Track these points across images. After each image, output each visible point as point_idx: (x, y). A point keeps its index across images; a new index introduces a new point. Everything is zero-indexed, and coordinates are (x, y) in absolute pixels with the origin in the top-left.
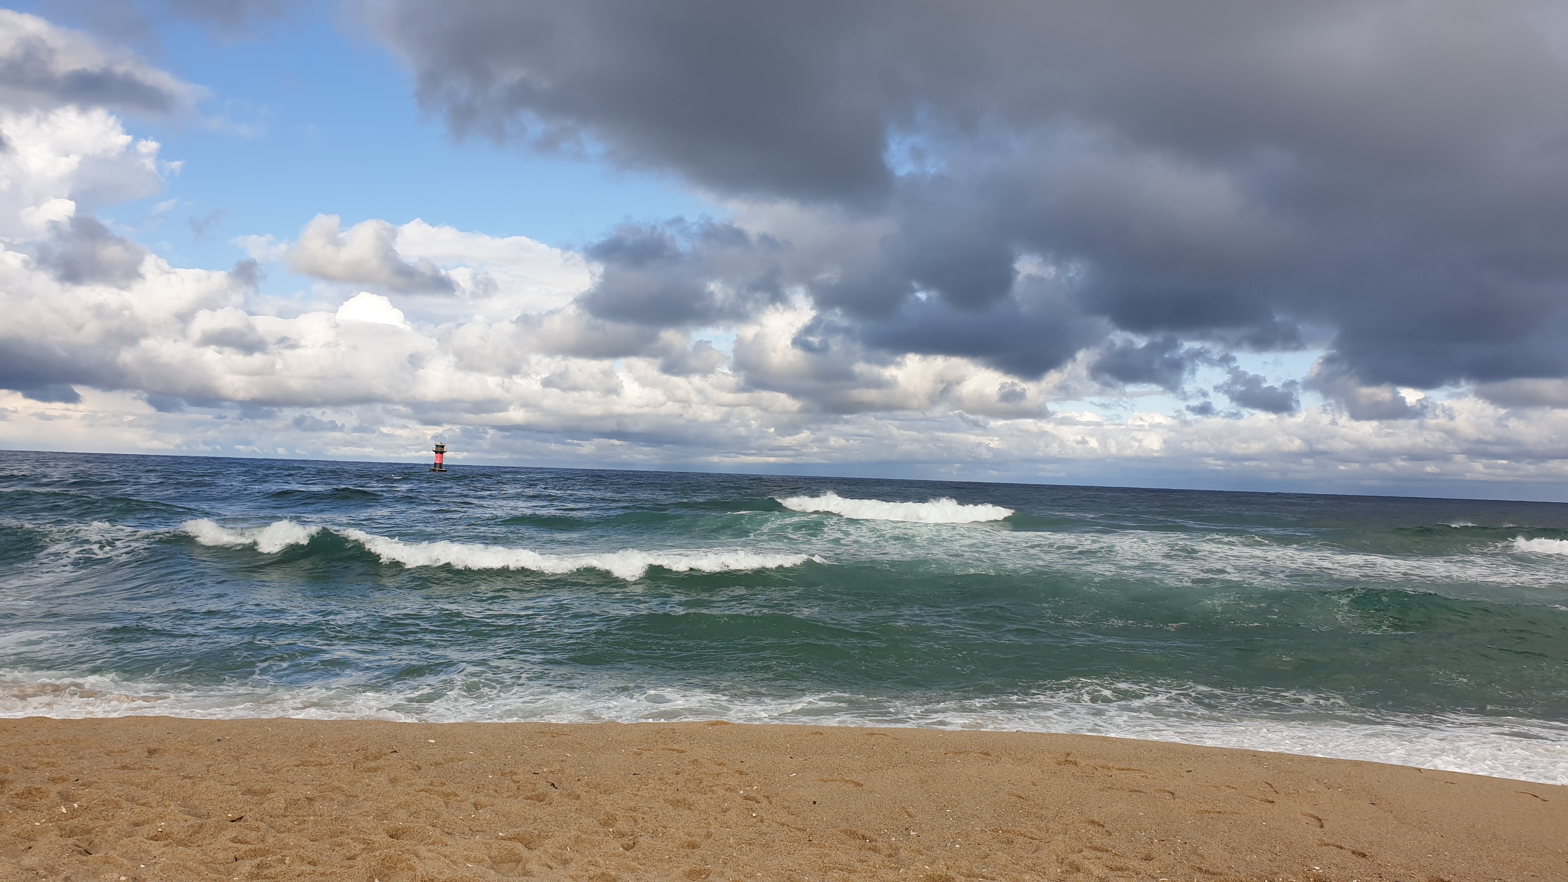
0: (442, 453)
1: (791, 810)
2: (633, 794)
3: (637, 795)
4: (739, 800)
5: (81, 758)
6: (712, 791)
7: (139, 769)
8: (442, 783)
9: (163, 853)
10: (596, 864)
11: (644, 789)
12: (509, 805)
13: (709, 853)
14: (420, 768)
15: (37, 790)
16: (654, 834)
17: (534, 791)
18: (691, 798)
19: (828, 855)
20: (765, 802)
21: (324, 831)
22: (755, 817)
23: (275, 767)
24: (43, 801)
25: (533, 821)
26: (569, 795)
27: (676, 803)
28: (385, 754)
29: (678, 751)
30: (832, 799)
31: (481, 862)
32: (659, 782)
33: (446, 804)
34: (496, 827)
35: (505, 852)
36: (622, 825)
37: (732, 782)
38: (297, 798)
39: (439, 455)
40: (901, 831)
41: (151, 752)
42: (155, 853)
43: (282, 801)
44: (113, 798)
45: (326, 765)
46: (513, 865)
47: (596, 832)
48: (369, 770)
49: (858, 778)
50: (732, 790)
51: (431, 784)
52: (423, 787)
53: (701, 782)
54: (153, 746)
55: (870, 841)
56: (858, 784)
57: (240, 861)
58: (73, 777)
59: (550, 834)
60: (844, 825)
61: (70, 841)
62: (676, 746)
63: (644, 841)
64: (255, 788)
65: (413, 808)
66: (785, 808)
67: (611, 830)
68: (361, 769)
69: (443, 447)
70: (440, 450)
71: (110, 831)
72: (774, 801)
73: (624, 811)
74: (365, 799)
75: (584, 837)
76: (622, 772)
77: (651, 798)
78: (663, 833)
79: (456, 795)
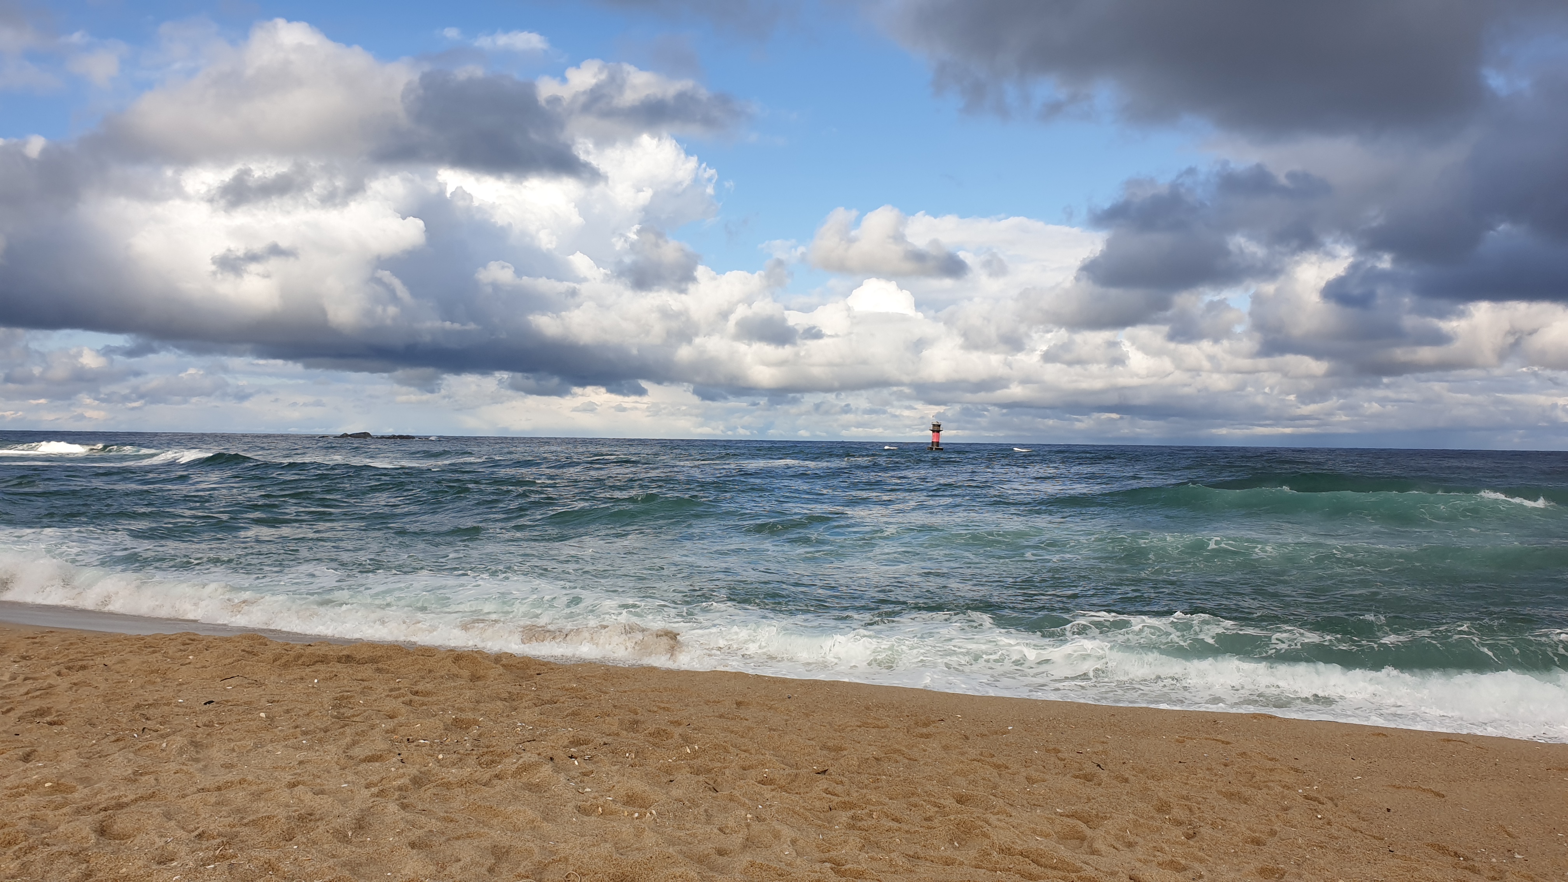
0: (938, 431)
1: (1362, 815)
2: (1182, 782)
3: (1186, 784)
4: (1301, 800)
5: (687, 705)
6: (1267, 786)
7: (732, 719)
8: (991, 754)
9: (773, 797)
10: (1161, 850)
11: (1193, 778)
12: (1060, 782)
13: (1278, 852)
14: (967, 738)
15: (664, 731)
16: (1214, 825)
17: (1080, 770)
18: (1247, 792)
19: (1417, 870)
20: (1330, 805)
21: (898, 791)
22: (1320, 819)
23: (840, 726)
24: (670, 741)
25: (1086, 801)
26: (1117, 777)
27: (1230, 796)
28: (934, 722)
29: (1223, 742)
30: (1409, 808)
31: (1047, 836)
32: (1207, 772)
33: (1000, 775)
34: (1053, 803)
35: (1068, 829)
36: (1178, 813)
37: (1289, 779)
38: (867, 757)
39: (936, 433)
40: (1503, 853)
41: (739, 704)
42: (768, 796)
43: (855, 758)
44: (722, 743)
45: (883, 728)
46: (1078, 842)
47: (1152, 817)
48: (922, 736)
49: (1440, 788)
50: (1289, 788)
51: (981, 754)
52: (974, 757)
53: (1253, 777)
54: (740, 699)
55: (1464, 860)
56: (1438, 794)
57: (833, 812)
58: (686, 722)
59: (1108, 815)
60: (1430, 839)
61: (701, 778)
62: (1219, 737)
63: (1206, 831)
64: (829, 744)
65: (971, 777)
66: (1353, 812)
67: (1167, 817)
68: (914, 734)
69: (939, 426)
70: (937, 429)
71: (727, 771)
72: (1340, 803)
73: (1176, 799)
74: (924, 764)
75: (1142, 821)
76: (1166, 758)
77: (1202, 788)
78: (1223, 826)
79: (1007, 768)
